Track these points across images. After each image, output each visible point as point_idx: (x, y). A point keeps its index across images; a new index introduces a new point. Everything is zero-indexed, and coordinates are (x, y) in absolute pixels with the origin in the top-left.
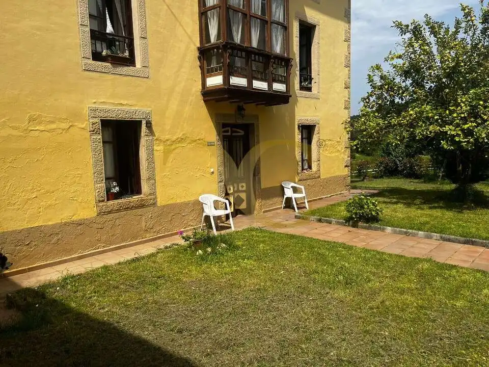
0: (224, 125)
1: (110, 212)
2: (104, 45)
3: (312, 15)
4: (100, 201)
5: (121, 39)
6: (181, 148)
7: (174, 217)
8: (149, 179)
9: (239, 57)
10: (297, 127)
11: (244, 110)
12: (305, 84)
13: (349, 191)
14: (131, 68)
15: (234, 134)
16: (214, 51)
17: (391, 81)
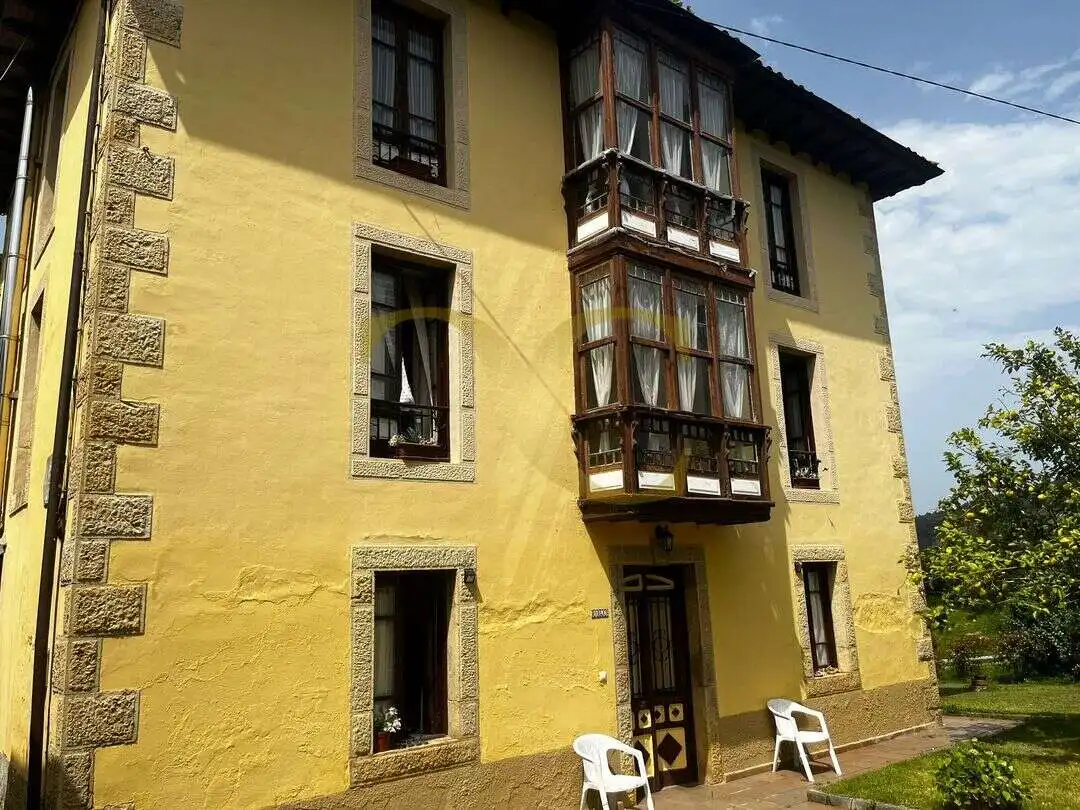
0: (628, 570)
1: (378, 780)
2: (394, 425)
3: (804, 336)
4: (359, 754)
5: (425, 412)
6: (536, 627)
7: (517, 791)
8: (466, 698)
9: (657, 432)
10: (792, 567)
11: (671, 536)
12: (803, 472)
13: (940, 720)
14: (441, 464)
15: (650, 588)
16: (604, 423)
17: (1003, 464)
